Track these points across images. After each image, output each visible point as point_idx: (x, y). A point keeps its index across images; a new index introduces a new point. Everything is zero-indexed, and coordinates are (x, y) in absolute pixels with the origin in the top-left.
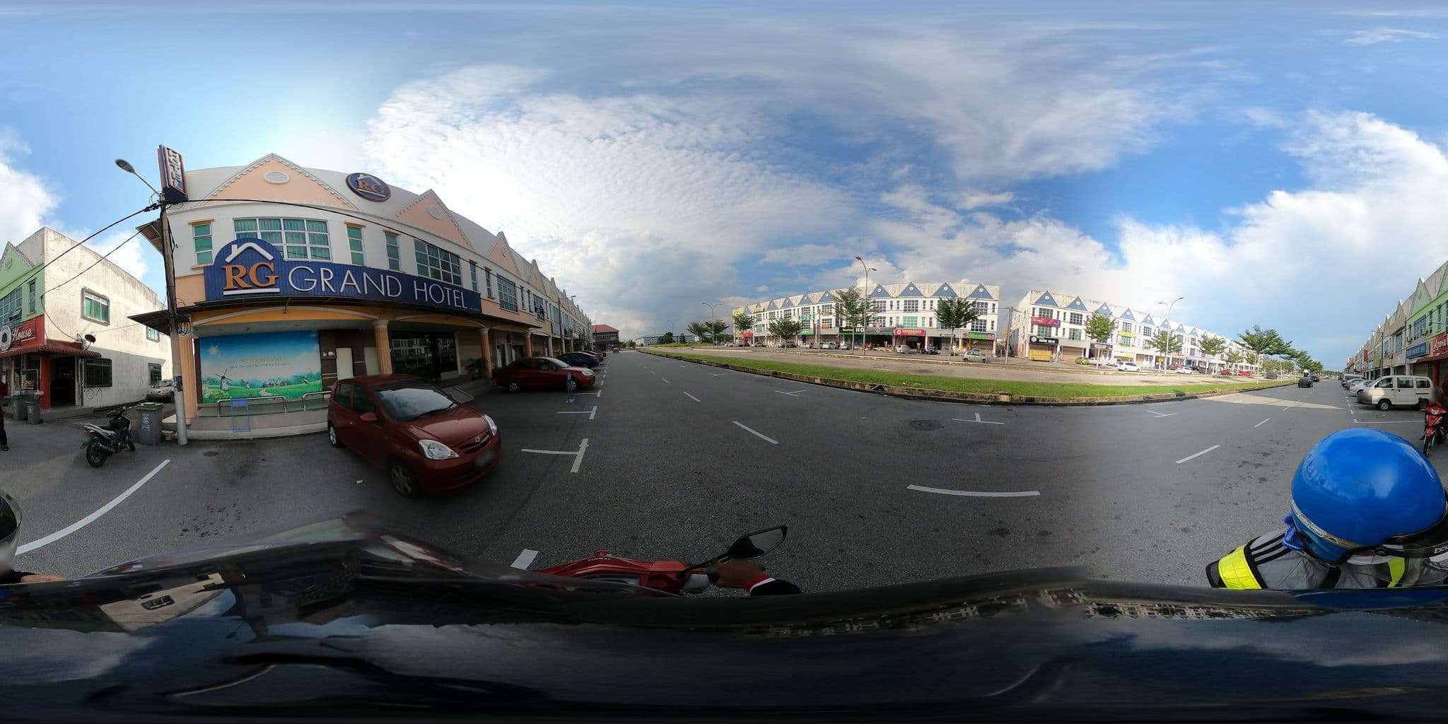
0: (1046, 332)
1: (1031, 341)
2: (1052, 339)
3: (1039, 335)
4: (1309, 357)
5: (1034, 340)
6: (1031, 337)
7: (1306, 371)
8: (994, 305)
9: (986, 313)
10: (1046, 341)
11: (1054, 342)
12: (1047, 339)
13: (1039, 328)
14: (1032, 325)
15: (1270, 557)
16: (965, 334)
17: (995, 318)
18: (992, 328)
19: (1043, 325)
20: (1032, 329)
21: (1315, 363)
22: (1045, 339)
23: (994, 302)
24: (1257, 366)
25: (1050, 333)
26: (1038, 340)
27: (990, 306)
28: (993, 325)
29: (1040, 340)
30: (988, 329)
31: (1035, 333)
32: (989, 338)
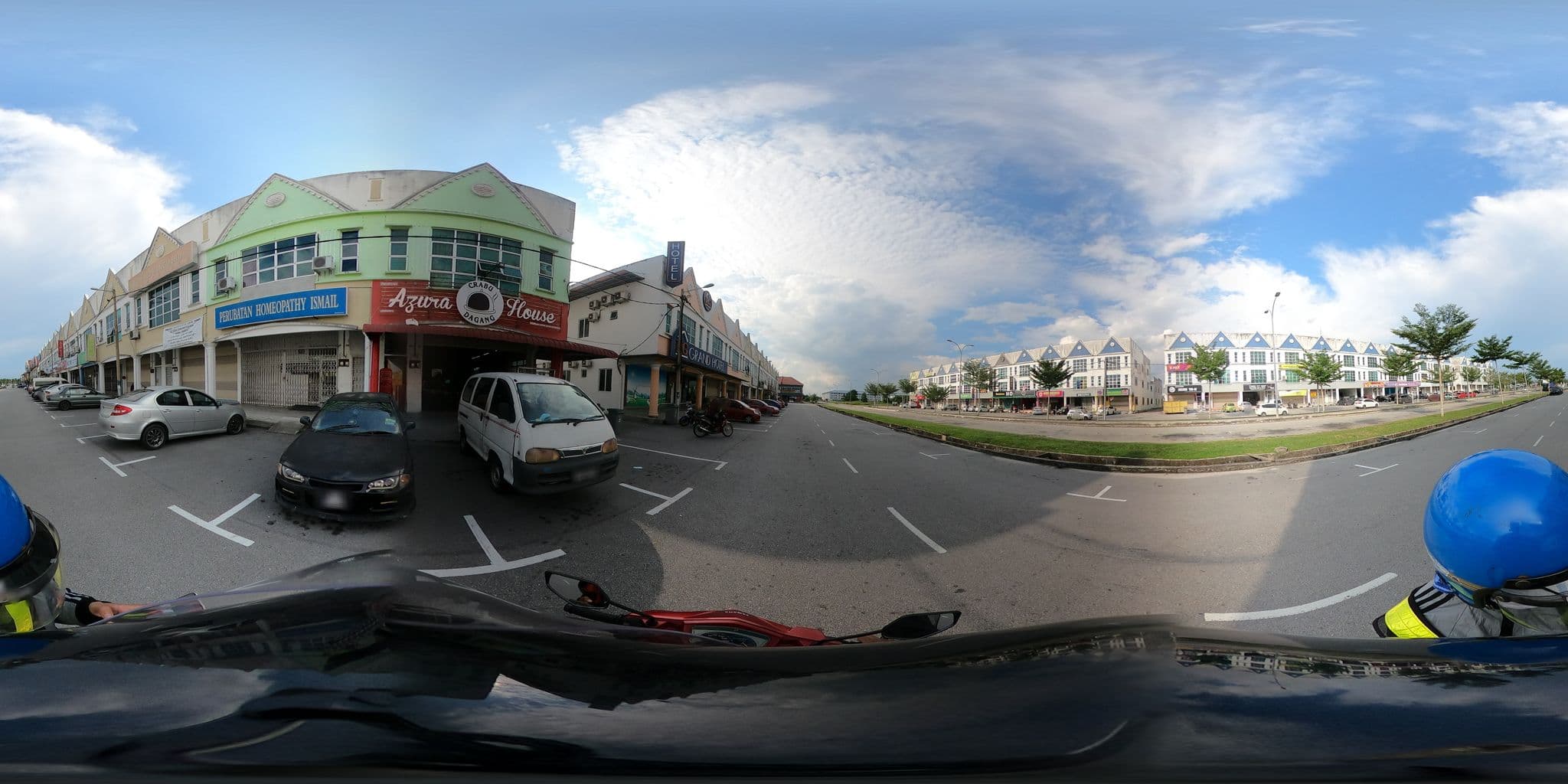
0: (1186, 380)
1: (1169, 392)
2: (1194, 387)
3: (1178, 384)
4: (1546, 362)
5: (1172, 390)
6: (1169, 387)
7: (1545, 382)
8: (1126, 358)
9: (1119, 368)
10: (1186, 389)
11: (1195, 389)
12: (1188, 387)
13: (1178, 376)
14: (1170, 374)
15: (1433, 605)
16: (1099, 392)
17: (1128, 372)
18: (1127, 383)
19: (1181, 372)
20: (1170, 378)
21: (1556, 370)
22: (1185, 387)
23: (1127, 355)
24: (1479, 384)
25: (1190, 380)
26: (1177, 389)
27: (1122, 360)
28: (1127, 380)
29: (1180, 390)
30: (1123, 384)
31: (1174, 382)
32: (1123, 393)
